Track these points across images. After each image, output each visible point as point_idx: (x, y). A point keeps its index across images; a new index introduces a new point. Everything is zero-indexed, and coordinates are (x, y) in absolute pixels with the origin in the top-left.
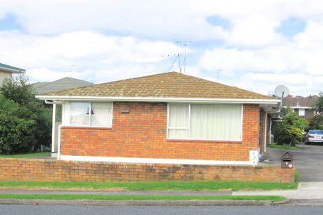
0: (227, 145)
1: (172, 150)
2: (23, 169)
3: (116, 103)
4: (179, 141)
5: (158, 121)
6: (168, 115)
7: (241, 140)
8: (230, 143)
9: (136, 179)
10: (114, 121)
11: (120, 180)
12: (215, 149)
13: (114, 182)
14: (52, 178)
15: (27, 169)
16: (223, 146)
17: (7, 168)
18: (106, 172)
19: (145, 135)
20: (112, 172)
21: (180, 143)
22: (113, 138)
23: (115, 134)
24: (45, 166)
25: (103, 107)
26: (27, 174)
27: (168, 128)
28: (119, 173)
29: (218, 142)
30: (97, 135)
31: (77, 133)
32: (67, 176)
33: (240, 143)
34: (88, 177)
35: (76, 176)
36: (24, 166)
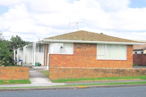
0: (121, 61)
1: (99, 64)
2: (84, 72)
3: (75, 43)
4: (102, 60)
5: (93, 52)
6: (97, 49)
7: (126, 59)
8: (123, 61)
9: (132, 75)
10: (74, 52)
11: (126, 76)
12: (117, 63)
13: (124, 77)
14: (97, 76)
15: (86, 72)
16: (119, 62)
17: (77, 72)
18: (120, 73)
19: (88, 57)
20: (123, 73)
21: (102, 61)
22: (74, 59)
23: (75, 57)
24: (95, 71)
25: (68, 45)
26: (86, 75)
27: (97, 54)
28: (126, 73)
29: (118, 61)
30: (66, 58)
31: (57, 57)
32: (104, 75)
33: (126, 61)
34: (113, 75)
35: (108, 75)
36: (85, 71)
